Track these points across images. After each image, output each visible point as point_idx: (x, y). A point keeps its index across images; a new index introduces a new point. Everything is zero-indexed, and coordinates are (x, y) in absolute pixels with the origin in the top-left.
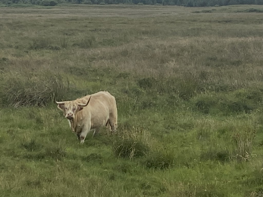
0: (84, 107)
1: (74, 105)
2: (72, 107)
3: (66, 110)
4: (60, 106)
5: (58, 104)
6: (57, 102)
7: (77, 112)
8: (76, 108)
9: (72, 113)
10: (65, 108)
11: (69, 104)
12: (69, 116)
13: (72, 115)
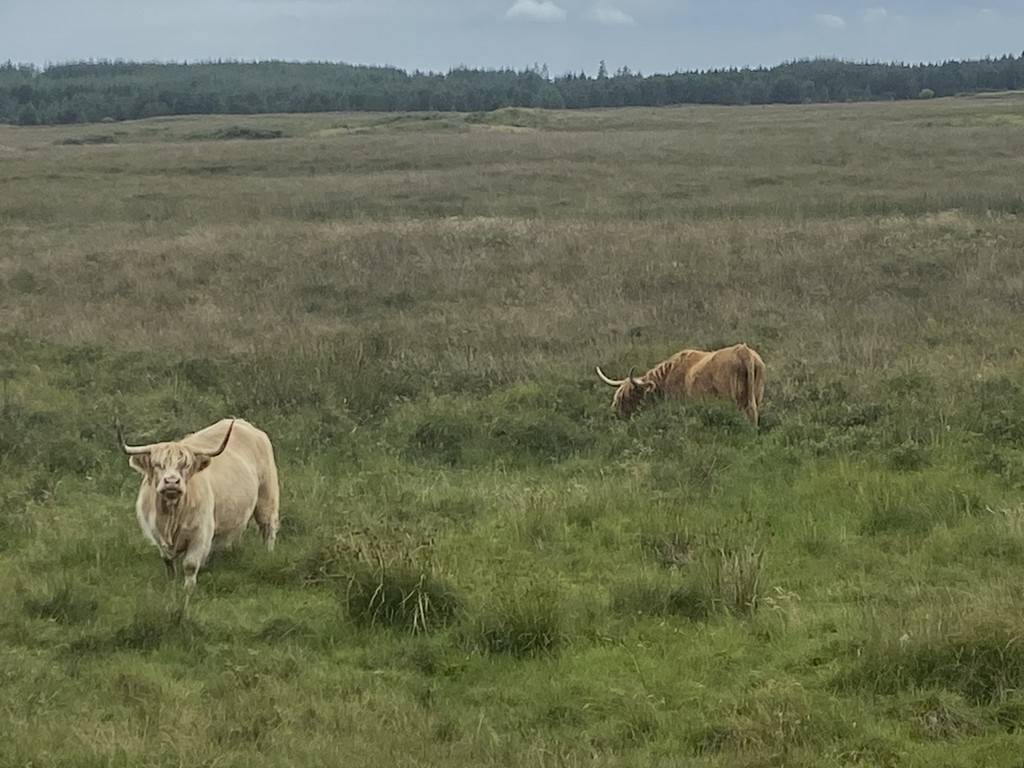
0: (212, 458)
1: (181, 454)
2: (175, 460)
3: (157, 469)
4: (137, 462)
5: (130, 454)
6: (128, 448)
7: (191, 474)
8: (190, 462)
9: (178, 476)
10: (153, 465)
11: (166, 452)
12: (168, 485)
13: (178, 482)
